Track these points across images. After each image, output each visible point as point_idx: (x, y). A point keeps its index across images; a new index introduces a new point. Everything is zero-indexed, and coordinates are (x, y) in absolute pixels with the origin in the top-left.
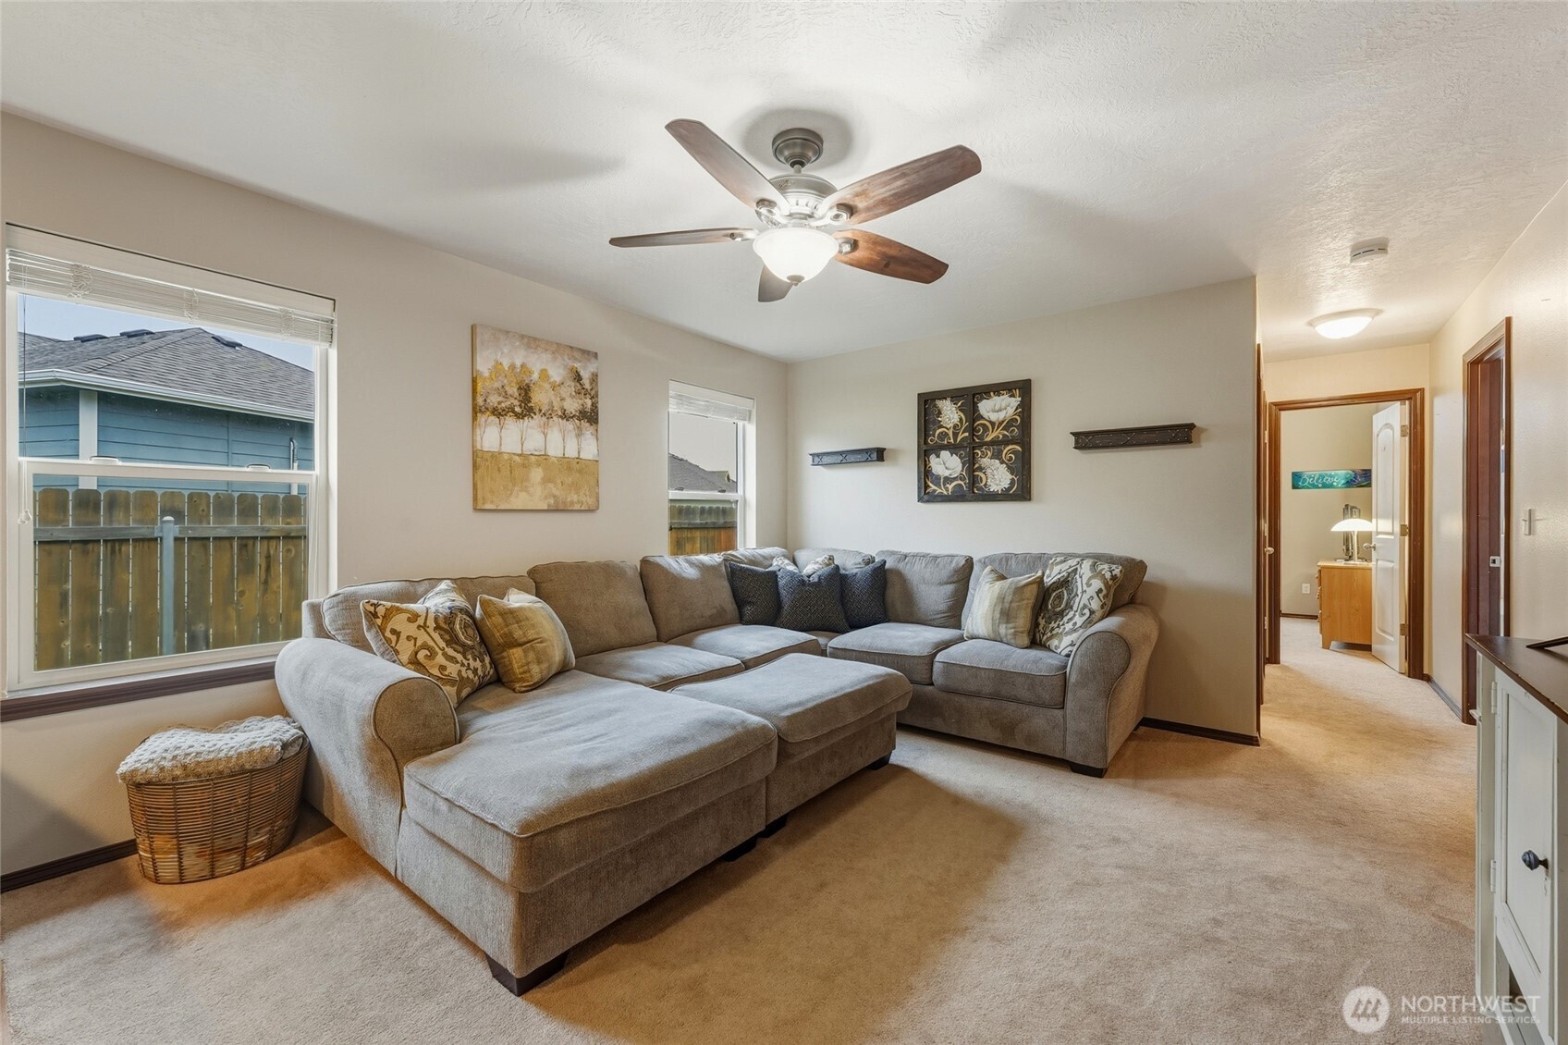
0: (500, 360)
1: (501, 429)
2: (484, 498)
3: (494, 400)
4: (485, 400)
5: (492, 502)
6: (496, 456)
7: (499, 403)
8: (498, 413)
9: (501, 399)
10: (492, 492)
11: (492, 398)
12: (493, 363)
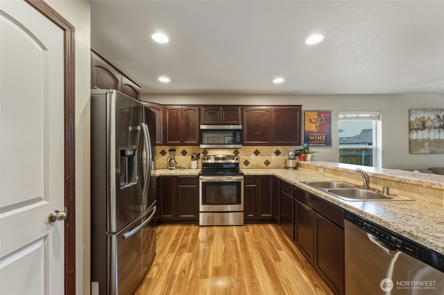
0: (417, 117)
1: (417, 133)
2: (413, 151)
3: (415, 127)
4: (413, 127)
5: (415, 151)
6: (416, 140)
7: (417, 127)
8: (417, 130)
9: (417, 126)
10: (415, 149)
11: (415, 126)
12: (415, 118)
